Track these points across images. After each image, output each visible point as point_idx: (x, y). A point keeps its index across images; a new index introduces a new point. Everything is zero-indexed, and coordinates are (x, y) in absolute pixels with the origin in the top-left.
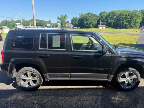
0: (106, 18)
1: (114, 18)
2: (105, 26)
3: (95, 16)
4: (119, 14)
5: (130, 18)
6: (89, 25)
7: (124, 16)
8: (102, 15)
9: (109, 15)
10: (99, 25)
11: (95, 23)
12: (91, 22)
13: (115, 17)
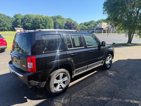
0: (22, 21)
1: (31, 22)
2: (23, 29)
3: (8, 17)
4: (34, 18)
5: (45, 22)
6: (3, 27)
7: (39, 20)
8: (17, 18)
9: (25, 19)
10: (16, 28)
11: (10, 25)
12: (5, 24)
13: (31, 20)
